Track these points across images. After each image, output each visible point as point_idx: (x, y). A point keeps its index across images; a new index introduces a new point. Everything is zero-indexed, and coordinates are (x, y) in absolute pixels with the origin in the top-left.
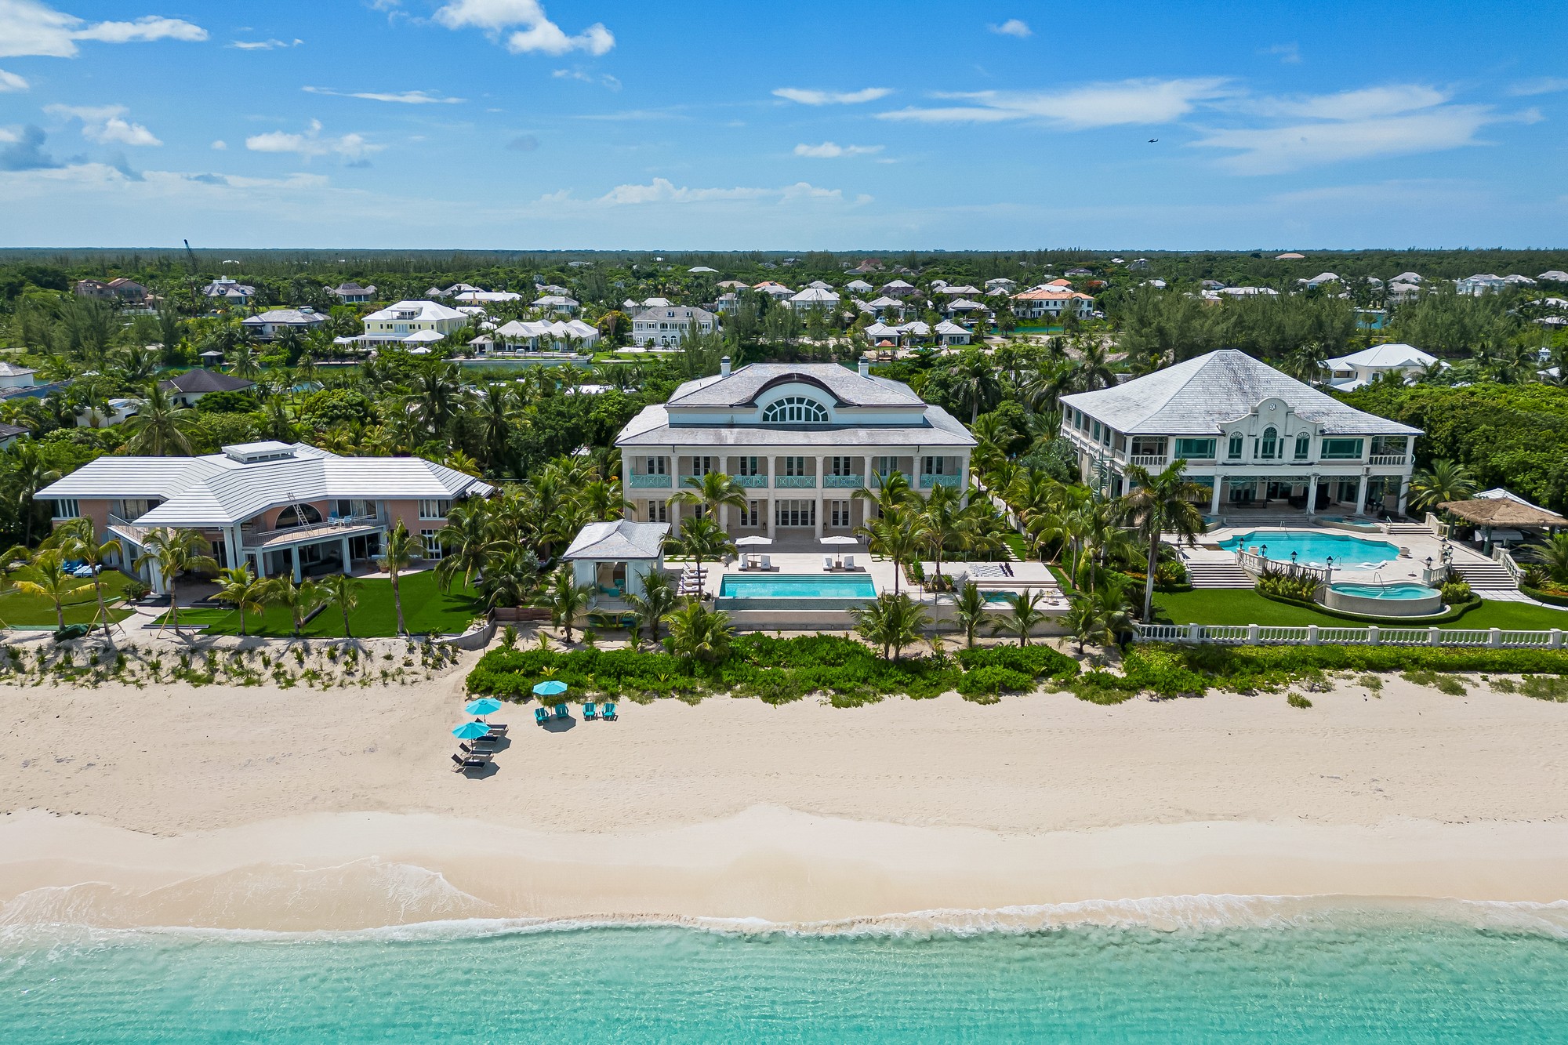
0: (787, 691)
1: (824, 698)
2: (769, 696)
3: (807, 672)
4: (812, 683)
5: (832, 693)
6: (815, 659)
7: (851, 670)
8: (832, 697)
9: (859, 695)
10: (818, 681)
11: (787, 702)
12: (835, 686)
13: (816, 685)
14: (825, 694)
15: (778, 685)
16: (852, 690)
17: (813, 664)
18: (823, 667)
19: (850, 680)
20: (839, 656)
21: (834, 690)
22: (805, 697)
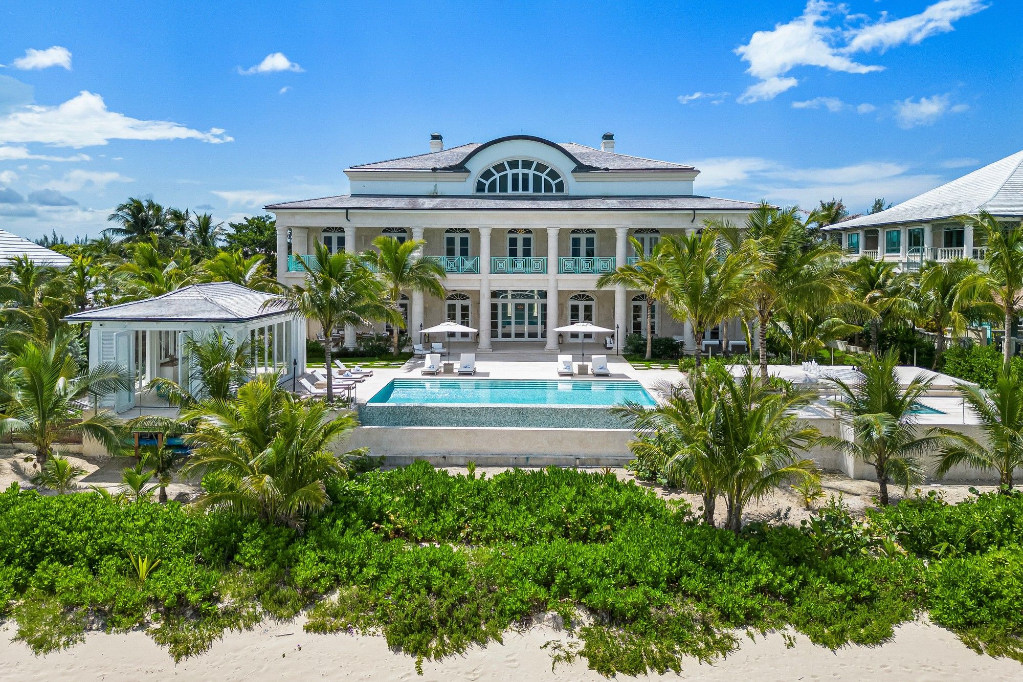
0: (462, 612)
1: (562, 637)
2: (408, 630)
3: (518, 556)
4: (531, 589)
5: (587, 620)
6: (541, 522)
7: (632, 553)
8: (587, 634)
9: (662, 630)
10: (547, 583)
11: (458, 648)
12: (596, 598)
13: (543, 594)
14: (567, 622)
15: (439, 594)
16: (641, 611)
17: (534, 537)
18: (560, 543)
19: (633, 583)
20: (598, 516)
21: (592, 610)
22: (510, 635)
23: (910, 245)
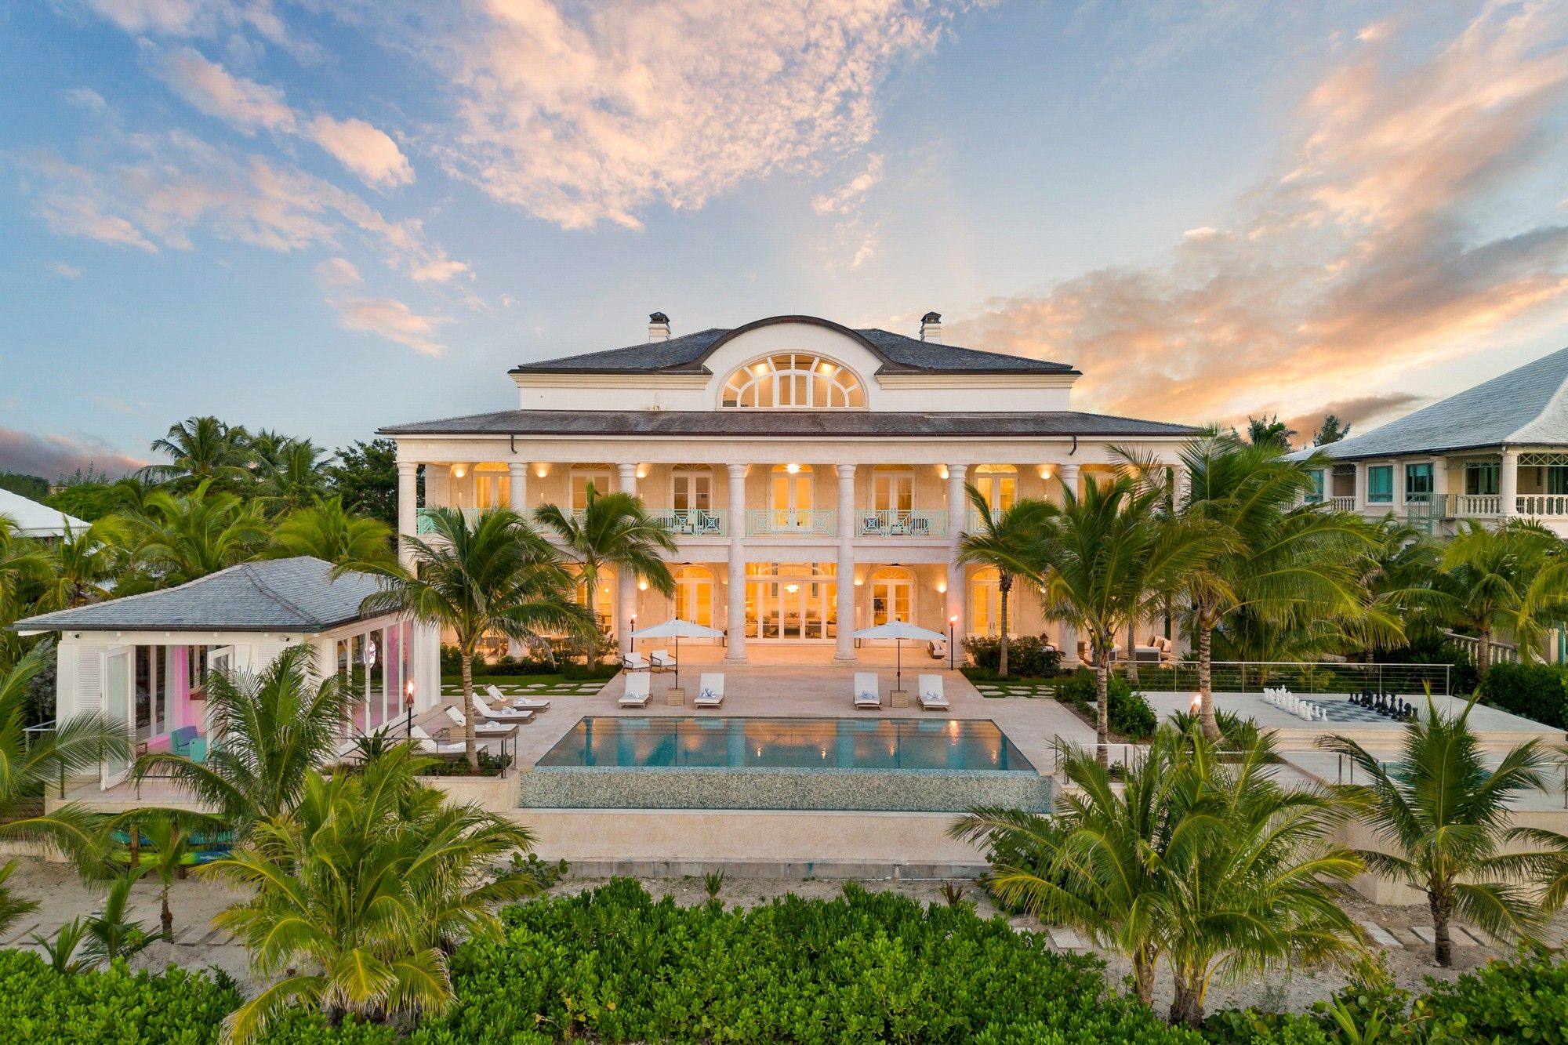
23: (1409, 489)
